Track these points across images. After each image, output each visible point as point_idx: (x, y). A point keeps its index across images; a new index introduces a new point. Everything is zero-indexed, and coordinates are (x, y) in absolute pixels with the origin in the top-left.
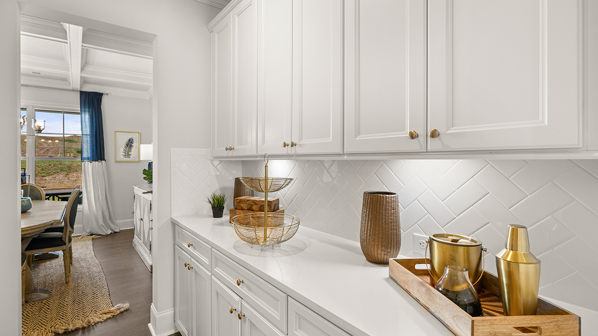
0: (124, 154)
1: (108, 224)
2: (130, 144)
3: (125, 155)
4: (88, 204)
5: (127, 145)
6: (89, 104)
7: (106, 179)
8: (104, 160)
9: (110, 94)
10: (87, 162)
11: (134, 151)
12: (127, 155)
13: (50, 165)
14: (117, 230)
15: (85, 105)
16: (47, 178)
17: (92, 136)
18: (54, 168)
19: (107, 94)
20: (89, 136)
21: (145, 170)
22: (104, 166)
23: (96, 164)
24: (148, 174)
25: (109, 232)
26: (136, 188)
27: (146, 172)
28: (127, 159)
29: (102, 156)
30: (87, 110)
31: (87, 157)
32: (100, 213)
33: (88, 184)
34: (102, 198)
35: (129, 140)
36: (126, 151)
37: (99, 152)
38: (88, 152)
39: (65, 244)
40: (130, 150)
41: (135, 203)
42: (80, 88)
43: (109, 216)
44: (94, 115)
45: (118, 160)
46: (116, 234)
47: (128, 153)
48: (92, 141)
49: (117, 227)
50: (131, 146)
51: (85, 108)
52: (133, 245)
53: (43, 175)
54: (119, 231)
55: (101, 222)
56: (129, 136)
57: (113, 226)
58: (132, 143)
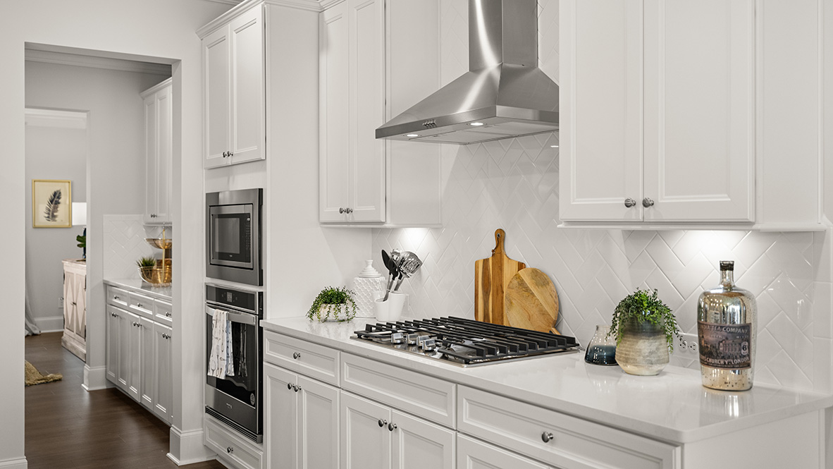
0: (47, 215)
2: (55, 199)
3: (48, 217)
5: (52, 201)
11: (61, 211)
12: (52, 215)
14: (36, 332)
21: (78, 236)
24: (82, 240)
26: (66, 263)
27: (81, 239)
28: (51, 223)
35: (55, 194)
36: (49, 210)
40: (55, 209)
41: (65, 286)
45: (37, 224)
46: (35, 337)
47: (53, 214)
49: (36, 327)
50: (57, 203)
54: (39, 333)
56: (55, 188)
57: (30, 326)
58: (59, 198)
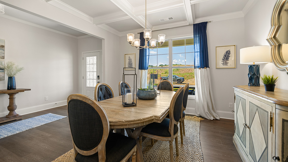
0: (223, 63)
1: (211, 112)
2: (227, 55)
4: (198, 96)
5: (225, 56)
6: (199, 31)
7: (210, 80)
8: (208, 67)
9: (212, 21)
10: (197, 69)
11: (231, 60)
13: (190, 75)
14: (218, 118)
15: (196, 34)
16: (188, 80)
17: (200, 52)
18: (191, 76)
19: (210, 22)
20: (199, 52)
22: (208, 71)
23: (203, 70)
25: (212, 118)
28: (225, 66)
29: (207, 65)
30: (197, 35)
31: (197, 66)
32: (206, 103)
33: (198, 83)
34: (207, 93)
35: (227, 52)
36: (224, 60)
37: (205, 62)
38: (198, 62)
39: (170, 136)
40: (227, 59)
42: (193, 22)
43: (212, 106)
44: (202, 39)
45: (218, 67)
46: (217, 121)
47: (226, 62)
48: (200, 55)
49: (218, 116)
51: (196, 35)
52: (233, 142)
53: (187, 79)
54: (219, 119)
55: (206, 110)
56: (227, 49)
57: (215, 114)
58: (229, 54)
